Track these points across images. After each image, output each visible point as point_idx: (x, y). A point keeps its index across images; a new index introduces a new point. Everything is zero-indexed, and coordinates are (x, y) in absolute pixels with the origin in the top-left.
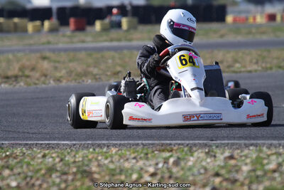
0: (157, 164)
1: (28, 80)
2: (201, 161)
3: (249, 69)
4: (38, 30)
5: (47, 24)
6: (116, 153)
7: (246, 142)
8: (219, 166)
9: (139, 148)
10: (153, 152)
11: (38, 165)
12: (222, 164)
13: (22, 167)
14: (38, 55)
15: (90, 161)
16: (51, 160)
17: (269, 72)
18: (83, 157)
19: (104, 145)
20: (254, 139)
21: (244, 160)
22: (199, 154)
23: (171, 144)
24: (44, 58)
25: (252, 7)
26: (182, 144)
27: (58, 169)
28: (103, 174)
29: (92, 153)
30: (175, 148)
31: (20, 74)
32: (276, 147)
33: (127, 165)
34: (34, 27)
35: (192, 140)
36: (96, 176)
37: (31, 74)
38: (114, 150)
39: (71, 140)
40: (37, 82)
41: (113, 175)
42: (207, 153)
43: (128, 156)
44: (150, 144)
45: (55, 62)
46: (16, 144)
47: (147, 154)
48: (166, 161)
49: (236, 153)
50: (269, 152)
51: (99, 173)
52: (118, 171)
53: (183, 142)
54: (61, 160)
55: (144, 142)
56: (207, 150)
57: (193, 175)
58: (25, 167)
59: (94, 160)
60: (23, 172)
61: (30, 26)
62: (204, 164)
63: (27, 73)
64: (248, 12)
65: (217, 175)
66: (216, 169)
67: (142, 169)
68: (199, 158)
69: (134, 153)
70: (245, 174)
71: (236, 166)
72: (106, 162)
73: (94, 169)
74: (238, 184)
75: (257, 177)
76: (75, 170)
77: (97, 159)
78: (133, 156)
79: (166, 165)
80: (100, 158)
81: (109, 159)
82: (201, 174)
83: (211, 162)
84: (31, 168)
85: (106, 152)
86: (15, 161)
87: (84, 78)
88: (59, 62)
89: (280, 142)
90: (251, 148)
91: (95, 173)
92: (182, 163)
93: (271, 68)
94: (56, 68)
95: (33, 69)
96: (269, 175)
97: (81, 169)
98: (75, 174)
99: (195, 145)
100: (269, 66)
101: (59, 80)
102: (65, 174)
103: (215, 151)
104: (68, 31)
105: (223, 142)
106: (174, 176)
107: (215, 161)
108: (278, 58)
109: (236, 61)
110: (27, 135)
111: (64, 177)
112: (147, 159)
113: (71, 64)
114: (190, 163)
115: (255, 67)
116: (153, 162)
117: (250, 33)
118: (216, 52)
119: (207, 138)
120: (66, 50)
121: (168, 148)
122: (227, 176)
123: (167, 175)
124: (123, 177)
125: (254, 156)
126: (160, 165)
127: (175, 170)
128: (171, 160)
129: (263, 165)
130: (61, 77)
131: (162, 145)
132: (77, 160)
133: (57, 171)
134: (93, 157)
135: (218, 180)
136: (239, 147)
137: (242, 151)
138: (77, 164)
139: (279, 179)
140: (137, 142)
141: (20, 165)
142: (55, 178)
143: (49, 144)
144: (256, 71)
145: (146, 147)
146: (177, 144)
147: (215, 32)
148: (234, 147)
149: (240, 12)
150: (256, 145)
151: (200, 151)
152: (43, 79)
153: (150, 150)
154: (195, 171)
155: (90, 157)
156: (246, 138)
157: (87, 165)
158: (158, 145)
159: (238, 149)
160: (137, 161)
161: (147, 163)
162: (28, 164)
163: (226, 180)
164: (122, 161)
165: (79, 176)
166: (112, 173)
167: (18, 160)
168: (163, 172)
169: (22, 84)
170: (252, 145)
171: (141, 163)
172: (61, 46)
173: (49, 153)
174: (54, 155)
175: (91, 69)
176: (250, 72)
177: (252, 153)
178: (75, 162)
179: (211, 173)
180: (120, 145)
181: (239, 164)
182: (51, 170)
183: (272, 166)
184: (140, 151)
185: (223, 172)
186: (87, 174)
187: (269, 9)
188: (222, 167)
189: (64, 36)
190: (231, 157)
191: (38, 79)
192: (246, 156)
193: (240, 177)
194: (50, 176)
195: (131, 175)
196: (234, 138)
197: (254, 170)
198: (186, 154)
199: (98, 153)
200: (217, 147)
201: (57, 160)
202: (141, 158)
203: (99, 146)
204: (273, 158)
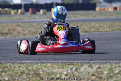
0: (68, 71)
1: (12, 35)
2: (86, 69)
3: (106, 30)
4: (16, 14)
5: (19, 11)
6: (50, 66)
7: (106, 61)
8: (94, 71)
9: (60, 64)
10: (66, 65)
11: (17, 71)
12: (96, 71)
13: (10, 71)
14: (16, 24)
15: (39, 69)
16: (22, 69)
17: (115, 32)
18: (36, 68)
19: (45, 62)
20: (109, 60)
21: (105, 69)
22: (86, 66)
23: (73, 62)
24: (19, 26)
25: (107, 4)
26: (78, 62)
27: (26, 72)
28: (45, 74)
29: (40, 66)
30: (75, 64)
31: (8, 32)
32: (118, 63)
33: (55, 71)
34: (14, 12)
35: (82, 60)
36: (42, 76)
37: (13, 32)
38: (49, 65)
39: (31, 60)
40: (15, 36)
41: (49, 75)
42: (89, 66)
43: (55, 67)
44: (64, 62)
45: (23, 27)
46: (7, 62)
47: (63, 66)
48: (71, 69)
49: (101, 66)
50: (115, 66)
51: (43, 74)
52: (51, 73)
53: (78, 61)
54: (27, 69)
55: (62, 61)
56: (89, 65)
57: (83, 75)
58: (11, 71)
59: (41, 69)
60: (11, 74)
61: (13, 12)
62: (88, 70)
63: (11, 32)
64: (105, 6)
65: (93, 75)
66: (93, 73)
67: (61, 73)
68: (85, 68)
69: (58, 66)
70: (105, 75)
71: (101, 71)
72: (46, 69)
73: (41, 72)
74: (102, 79)
75: (111, 76)
76: (32, 73)
77: (42, 69)
78: (57, 67)
79: (71, 71)
80: (43, 68)
81: (47, 69)
82: (86, 75)
83: (91, 70)
84: (14, 72)
85: (46, 66)
86: (7, 69)
87: (35, 34)
88: (25, 27)
89: (120, 61)
90: (108, 64)
91: (41, 74)
92: (78, 70)
93: (115, 30)
94: (23, 30)
95: (14, 30)
96: (116, 75)
97: (35, 73)
98: (33, 75)
99: (84, 63)
100: (114, 29)
101: (25, 35)
102: (28, 74)
103: (92, 65)
104: (28, 14)
105: (96, 61)
106: (75, 76)
107: (93, 69)
108: (118, 26)
109: (100, 27)
110: (12, 58)
111: (28, 76)
112: (63, 68)
113: (30, 28)
114: (82, 70)
115: (108, 30)
116: (66, 70)
117: (106, 15)
118: (92, 23)
119: (89, 60)
120: (28, 22)
121: (72, 64)
122: (98, 76)
123: (72, 75)
124: (53, 76)
125: (109, 67)
126: (69, 71)
127: (75, 73)
128: (74, 69)
129: (113, 71)
130: (26, 34)
131: (70, 62)
132: (33, 69)
133: (25, 73)
134: (40, 68)
135: (94, 77)
136: (103, 63)
137: (104, 65)
138: (34, 71)
139: (120, 77)
140: (59, 61)
141: (9, 71)
142: (24, 76)
143: (21, 62)
144: (109, 31)
145: (63, 63)
146: (76, 62)
147: (91, 15)
148: (101, 63)
149: (102, 6)
150: (110, 63)
151: (86, 65)
152: (18, 34)
153: (64, 65)
154: (84, 73)
155: (39, 67)
156: (105, 60)
157: (38, 71)
158: (68, 62)
159: (102, 64)
160: (59, 69)
161: (63, 70)
162: (13, 70)
163: (97, 77)
164: (53, 69)
165: (34, 76)
166: (49, 74)
167: (8, 69)
168: (70, 74)
169: (9, 36)
170: (108, 62)
171: (61, 70)
172: (25, 20)
173: (21, 66)
174: (24, 67)
175: (38, 30)
176: (107, 31)
177: (108, 66)
178: (32, 70)
179: (91, 74)
180: (52, 62)
181: (103, 71)
182: (22, 73)
183: (117, 72)
184: (60, 65)
185: (96, 74)
186: (38, 75)
187: (114, 5)
188: (96, 72)
189: (27, 16)
190: (99, 68)
191: (16, 34)
192: (106, 67)
193: (103, 76)
194: (22, 75)
195: (57, 75)
196: (100, 60)
197: (109, 73)
198: (80, 66)
199: (43, 66)
200: (93, 63)
201: (25, 69)
202: (61, 68)
203: (43, 63)
204: (117, 68)
